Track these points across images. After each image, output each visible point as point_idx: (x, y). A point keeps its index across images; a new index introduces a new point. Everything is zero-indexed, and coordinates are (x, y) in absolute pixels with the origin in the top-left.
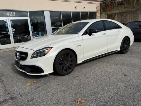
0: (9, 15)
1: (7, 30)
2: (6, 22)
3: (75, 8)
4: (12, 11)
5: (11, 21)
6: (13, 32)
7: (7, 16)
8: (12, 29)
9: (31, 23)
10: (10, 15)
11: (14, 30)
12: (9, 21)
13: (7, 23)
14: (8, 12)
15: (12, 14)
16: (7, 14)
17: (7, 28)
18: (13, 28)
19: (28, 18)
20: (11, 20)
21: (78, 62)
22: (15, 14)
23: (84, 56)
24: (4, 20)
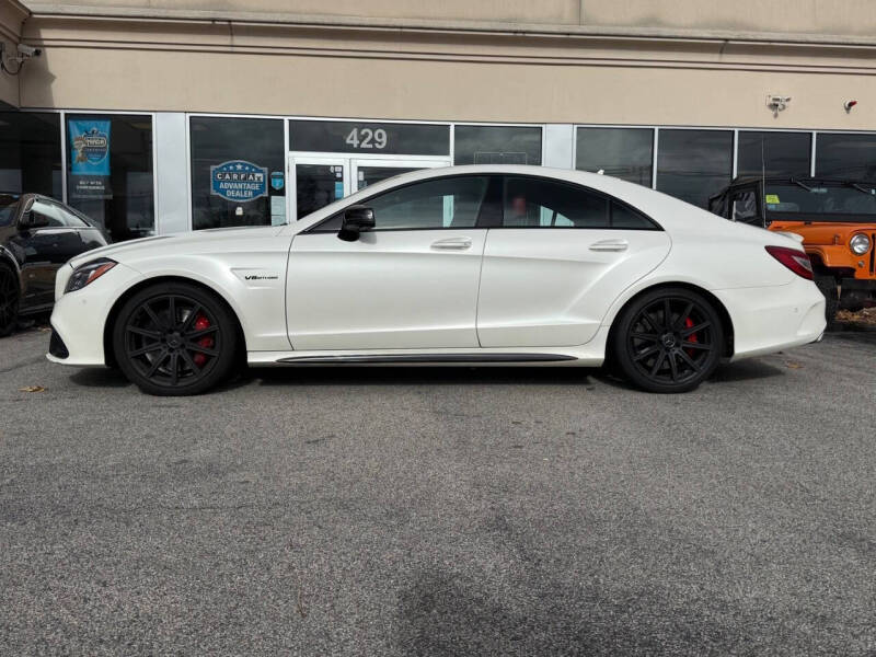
0: (355, 143)
2: (339, 175)
3: (774, 106)
4: (374, 127)
5: (361, 173)
7: (350, 149)
10: (364, 145)
12: (355, 170)
13: (341, 180)
14: (355, 130)
15: (373, 141)
16: (348, 141)
20: (360, 168)
21: (249, 355)
22: (384, 139)
23: (290, 334)
24: (329, 166)
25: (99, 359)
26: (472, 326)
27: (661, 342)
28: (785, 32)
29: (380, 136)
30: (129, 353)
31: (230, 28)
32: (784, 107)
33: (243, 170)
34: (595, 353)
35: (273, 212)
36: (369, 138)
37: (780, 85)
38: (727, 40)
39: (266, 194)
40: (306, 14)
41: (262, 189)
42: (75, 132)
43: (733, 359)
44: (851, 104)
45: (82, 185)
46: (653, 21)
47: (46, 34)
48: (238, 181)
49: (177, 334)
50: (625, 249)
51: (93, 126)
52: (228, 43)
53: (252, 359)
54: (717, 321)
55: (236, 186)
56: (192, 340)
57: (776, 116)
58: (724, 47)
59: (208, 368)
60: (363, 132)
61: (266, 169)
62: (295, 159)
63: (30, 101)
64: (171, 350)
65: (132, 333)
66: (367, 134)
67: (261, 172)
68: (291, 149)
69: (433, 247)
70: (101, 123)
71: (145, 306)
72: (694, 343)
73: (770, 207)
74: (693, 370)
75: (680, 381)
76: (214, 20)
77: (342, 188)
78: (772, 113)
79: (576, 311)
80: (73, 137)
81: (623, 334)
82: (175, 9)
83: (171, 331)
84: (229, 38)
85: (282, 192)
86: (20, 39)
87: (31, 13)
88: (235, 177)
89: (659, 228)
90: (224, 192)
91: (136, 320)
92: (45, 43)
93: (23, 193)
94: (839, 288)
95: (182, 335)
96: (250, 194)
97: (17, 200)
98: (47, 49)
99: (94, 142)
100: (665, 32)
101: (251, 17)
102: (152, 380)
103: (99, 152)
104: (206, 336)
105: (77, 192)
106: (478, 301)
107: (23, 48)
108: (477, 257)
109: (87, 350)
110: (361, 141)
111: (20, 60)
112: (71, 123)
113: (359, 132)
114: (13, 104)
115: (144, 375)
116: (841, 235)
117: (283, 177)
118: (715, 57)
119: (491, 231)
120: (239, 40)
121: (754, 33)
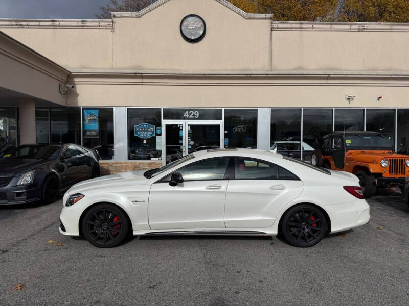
0: (187, 116)
1: (180, 142)
2: (181, 128)
4: (194, 110)
5: (189, 127)
6: (190, 147)
7: (185, 118)
8: (189, 142)
9: (226, 132)
10: (191, 117)
11: (192, 143)
12: (187, 126)
13: (182, 129)
14: (187, 112)
15: (194, 115)
16: (185, 115)
17: (181, 138)
18: (190, 140)
19: (221, 123)
20: (189, 125)
21: (134, 231)
22: (198, 115)
23: (150, 223)
24: (177, 125)
25: (77, 234)
26: (223, 220)
27: (301, 227)
28: (352, 71)
29: (196, 113)
30: (88, 231)
31: (142, 76)
32: (353, 99)
33: (146, 127)
34: (273, 231)
35: (157, 142)
36: (192, 114)
37: (351, 91)
38: (329, 75)
39: (154, 135)
40: (169, 70)
41: (153, 133)
42: (86, 114)
43: (331, 233)
44: (380, 98)
45: (88, 133)
46: (300, 68)
47: (76, 80)
48: (145, 131)
49: (106, 224)
50: (284, 189)
51: (92, 112)
52: (141, 81)
53: (135, 233)
54: (324, 218)
55: (143, 132)
56: (112, 226)
57: (349, 103)
58: (328, 77)
59: (117, 237)
60: (190, 112)
61: (154, 126)
62: (165, 122)
63: (70, 104)
64: (104, 230)
65: (89, 224)
66: (191, 113)
67: (153, 127)
68: (164, 119)
69: (206, 188)
70: (95, 111)
71: (94, 214)
72: (315, 227)
73: (348, 145)
74: (314, 238)
75: (309, 243)
76: (135, 73)
77: (182, 133)
78: (348, 102)
79: (265, 214)
80: (85, 116)
81: (285, 223)
82: (122, 69)
83: (104, 223)
84: (141, 79)
85: (160, 135)
86: (67, 82)
87: (71, 73)
88: (143, 129)
89: (299, 179)
90: (139, 135)
91: (91, 219)
92: (76, 83)
93: (63, 144)
94: (376, 180)
95: (108, 224)
96: (149, 135)
97: (60, 147)
98: (77, 85)
99: (92, 117)
100: (305, 72)
101: (150, 72)
102: (97, 242)
103: (94, 121)
104: (118, 224)
105: (86, 135)
106: (224, 210)
107: (68, 85)
108: (224, 192)
109: (73, 230)
110: (190, 115)
111: (66, 90)
112: (85, 111)
113: (189, 112)
114: (64, 105)
115: (93, 240)
116: (377, 160)
117: (161, 129)
118: (325, 81)
119: (230, 181)
120: (145, 80)
121: (340, 72)
